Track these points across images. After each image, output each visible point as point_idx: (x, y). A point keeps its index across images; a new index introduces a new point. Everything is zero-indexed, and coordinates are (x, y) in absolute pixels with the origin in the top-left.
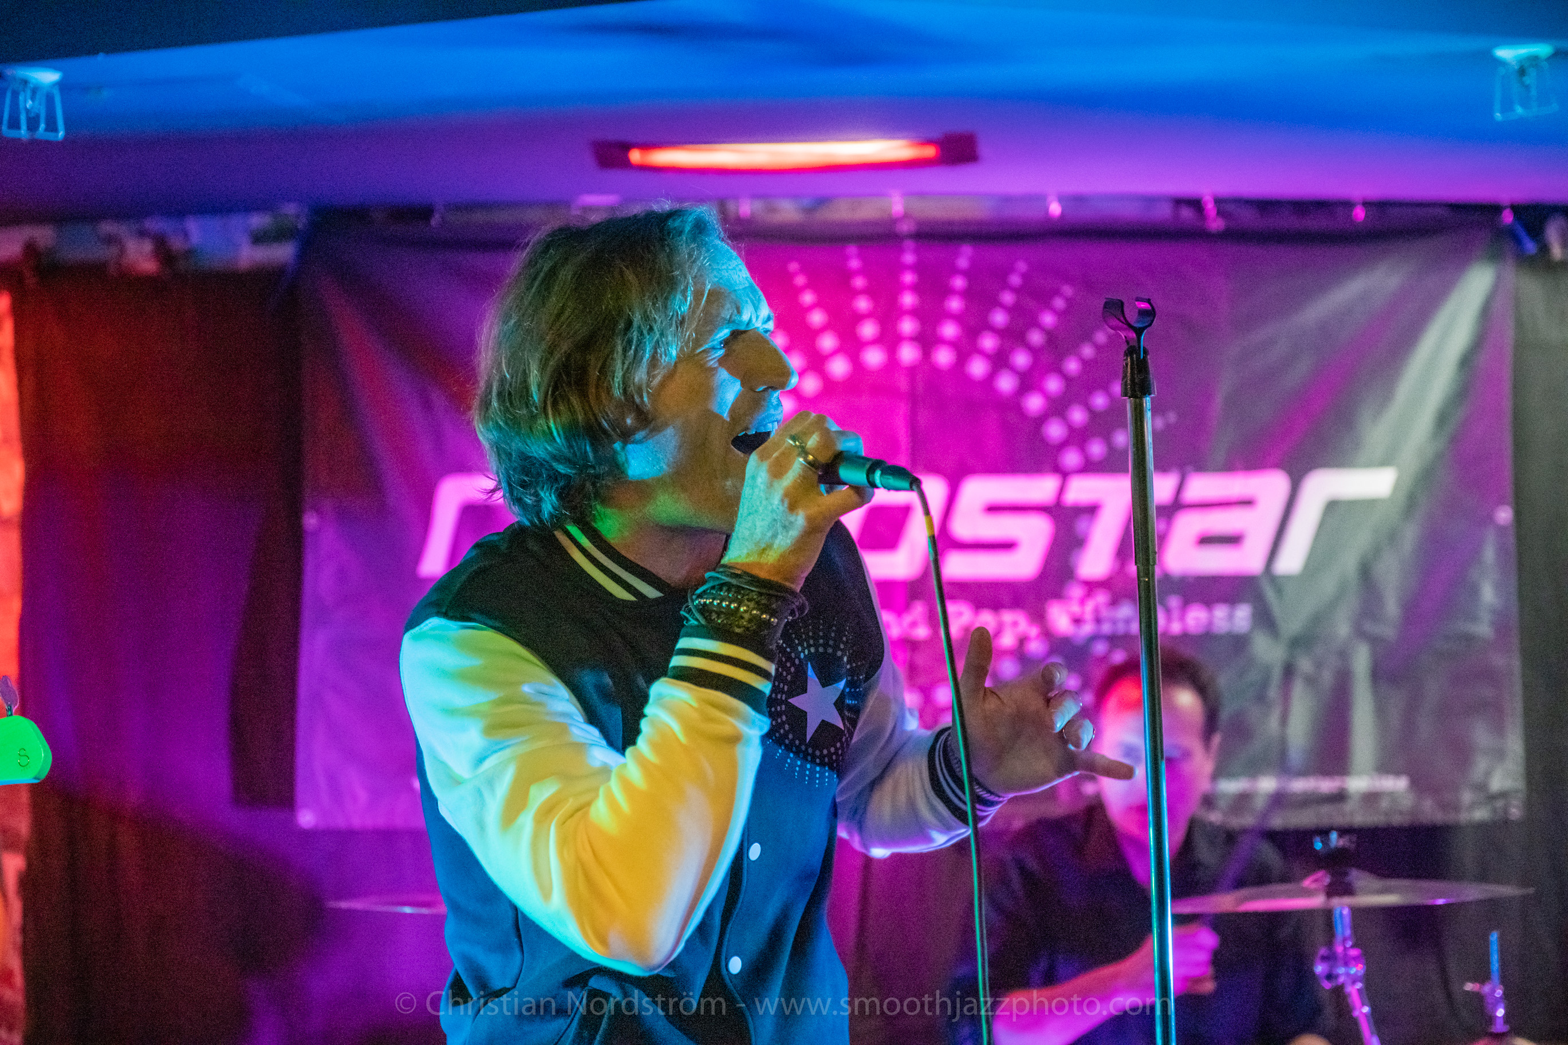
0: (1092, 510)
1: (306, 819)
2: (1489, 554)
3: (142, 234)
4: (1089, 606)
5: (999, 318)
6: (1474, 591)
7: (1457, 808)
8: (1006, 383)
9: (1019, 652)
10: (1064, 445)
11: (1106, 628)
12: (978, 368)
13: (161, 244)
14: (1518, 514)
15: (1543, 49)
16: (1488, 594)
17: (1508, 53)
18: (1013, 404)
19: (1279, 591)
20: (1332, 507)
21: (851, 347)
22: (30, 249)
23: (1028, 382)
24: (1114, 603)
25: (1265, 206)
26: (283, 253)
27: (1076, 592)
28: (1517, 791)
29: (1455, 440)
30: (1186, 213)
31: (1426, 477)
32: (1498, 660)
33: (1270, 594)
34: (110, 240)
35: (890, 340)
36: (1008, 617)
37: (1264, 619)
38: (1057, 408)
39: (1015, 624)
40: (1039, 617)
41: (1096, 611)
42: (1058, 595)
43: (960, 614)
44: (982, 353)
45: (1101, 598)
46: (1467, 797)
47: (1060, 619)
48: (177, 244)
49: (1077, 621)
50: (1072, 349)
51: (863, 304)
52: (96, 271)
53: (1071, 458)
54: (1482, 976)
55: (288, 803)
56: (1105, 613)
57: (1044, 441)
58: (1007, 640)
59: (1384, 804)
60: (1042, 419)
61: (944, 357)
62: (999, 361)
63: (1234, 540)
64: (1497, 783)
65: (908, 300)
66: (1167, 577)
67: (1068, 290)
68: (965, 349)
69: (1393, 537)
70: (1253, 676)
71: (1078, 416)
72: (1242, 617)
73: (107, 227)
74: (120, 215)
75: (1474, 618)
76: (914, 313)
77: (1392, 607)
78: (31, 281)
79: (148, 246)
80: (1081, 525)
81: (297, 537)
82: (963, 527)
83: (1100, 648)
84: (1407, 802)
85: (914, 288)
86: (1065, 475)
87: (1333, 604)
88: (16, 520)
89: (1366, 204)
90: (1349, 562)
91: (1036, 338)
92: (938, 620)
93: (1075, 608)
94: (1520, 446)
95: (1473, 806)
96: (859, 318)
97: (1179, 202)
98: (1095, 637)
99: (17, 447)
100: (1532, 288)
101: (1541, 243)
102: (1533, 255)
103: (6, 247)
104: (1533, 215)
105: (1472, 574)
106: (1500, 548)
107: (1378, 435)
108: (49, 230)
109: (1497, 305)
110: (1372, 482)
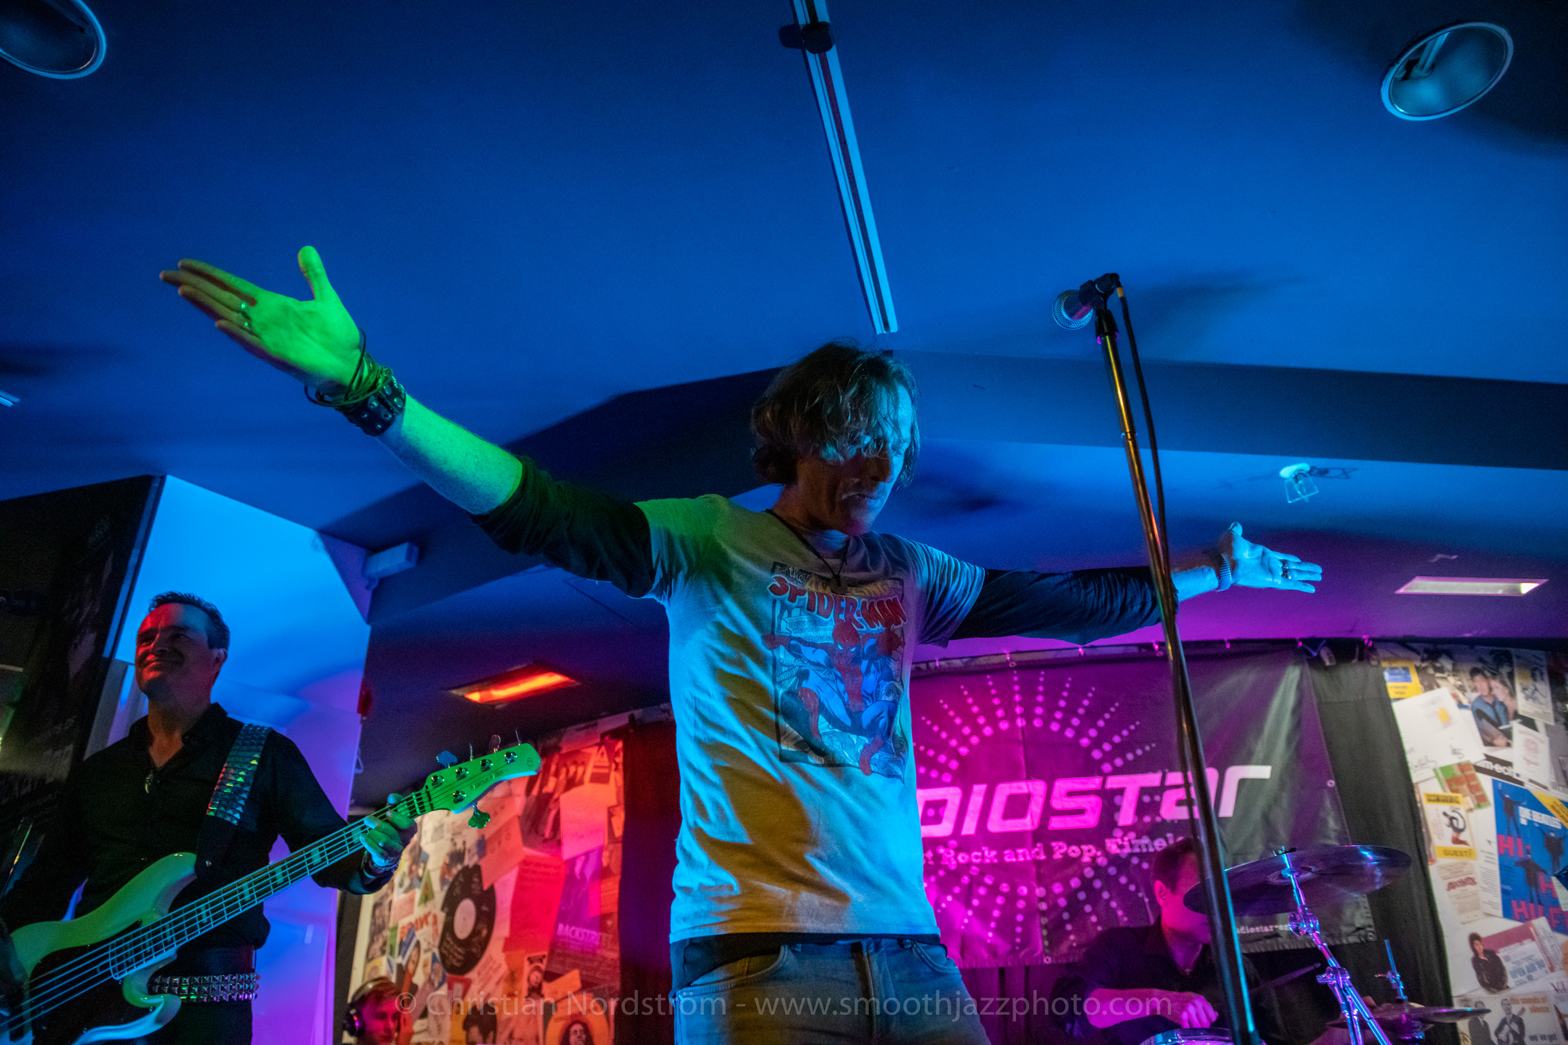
0: (1121, 791)
2: (1328, 803)
4: (1126, 839)
5: (1062, 703)
6: (1325, 822)
7: (1340, 935)
8: (1069, 733)
9: (1094, 864)
10: (1101, 761)
11: (1137, 850)
12: (1055, 727)
14: (1337, 784)
15: (1305, 466)
16: (1332, 824)
18: (1075, 742)
19: (1224, 828)
20: (1242, 782)
21: (993, 721)
22: (632, 718)
23: (1080, 732)
24: (1138, 837)
27: (1118, 833)
28: (1370, 926)
29: (1298, 749)
30: (1143, 650)
31: (1286, 769)
34: (664, 711)
35: (1011, 717)
36: (1085, 848)
38: (1097, 743)
39: (1089, 851)
40: (1101, 846)
41: (1129, 841)
42: (1110, 836)
43: (1060, 848)
44: (1057, 720)
45: (1132, 835)
46: (1344, 929)
47: (1112, 847)
49: (1121, 847)
50: (1100, 716)
51: (996, 701)
53: (1107, 767)
54: (1386, 968)
56: (1133, 842)
57: (1093, 759)
58: (1086, 859)
60: (1089, 749)
61: (1037, 723)
62: (1065, 723)
64: (1359, 922)
65: (1017, 698)
66: (1164, 820)
67: (1093, 689)
68: (1048, 719)
69: (1276, 800)
71: (1107, 747)
75: (1328, 837)
76: (1021, 704)
78: (631, 731)
80: (1117, 799)
82: (1057, 804)
83: (1135, 861)
85: (1019, 692)
86: (1105, 776)
88: (620, 839)
89: (1231, 641)
90: (1256, 815)
91: (1081, 711)
92: (1049, 851)
93: (1120, 841)
94: (1332, 751)
95: (1348, 935)
96: (996, 708)
97: (1140, 646)
98: (1132, 855)
99: (622, 806)
100: (1319, 678)
101: (1319, 658)
102: (1316, 663)
103: (621, 720)
104: (1313, 643)
105: (1322, 814)
106: (1334, 801)
107: (1260, 749)
108: (640, 710)
109: (1305, 684)
110: (1262, 772)
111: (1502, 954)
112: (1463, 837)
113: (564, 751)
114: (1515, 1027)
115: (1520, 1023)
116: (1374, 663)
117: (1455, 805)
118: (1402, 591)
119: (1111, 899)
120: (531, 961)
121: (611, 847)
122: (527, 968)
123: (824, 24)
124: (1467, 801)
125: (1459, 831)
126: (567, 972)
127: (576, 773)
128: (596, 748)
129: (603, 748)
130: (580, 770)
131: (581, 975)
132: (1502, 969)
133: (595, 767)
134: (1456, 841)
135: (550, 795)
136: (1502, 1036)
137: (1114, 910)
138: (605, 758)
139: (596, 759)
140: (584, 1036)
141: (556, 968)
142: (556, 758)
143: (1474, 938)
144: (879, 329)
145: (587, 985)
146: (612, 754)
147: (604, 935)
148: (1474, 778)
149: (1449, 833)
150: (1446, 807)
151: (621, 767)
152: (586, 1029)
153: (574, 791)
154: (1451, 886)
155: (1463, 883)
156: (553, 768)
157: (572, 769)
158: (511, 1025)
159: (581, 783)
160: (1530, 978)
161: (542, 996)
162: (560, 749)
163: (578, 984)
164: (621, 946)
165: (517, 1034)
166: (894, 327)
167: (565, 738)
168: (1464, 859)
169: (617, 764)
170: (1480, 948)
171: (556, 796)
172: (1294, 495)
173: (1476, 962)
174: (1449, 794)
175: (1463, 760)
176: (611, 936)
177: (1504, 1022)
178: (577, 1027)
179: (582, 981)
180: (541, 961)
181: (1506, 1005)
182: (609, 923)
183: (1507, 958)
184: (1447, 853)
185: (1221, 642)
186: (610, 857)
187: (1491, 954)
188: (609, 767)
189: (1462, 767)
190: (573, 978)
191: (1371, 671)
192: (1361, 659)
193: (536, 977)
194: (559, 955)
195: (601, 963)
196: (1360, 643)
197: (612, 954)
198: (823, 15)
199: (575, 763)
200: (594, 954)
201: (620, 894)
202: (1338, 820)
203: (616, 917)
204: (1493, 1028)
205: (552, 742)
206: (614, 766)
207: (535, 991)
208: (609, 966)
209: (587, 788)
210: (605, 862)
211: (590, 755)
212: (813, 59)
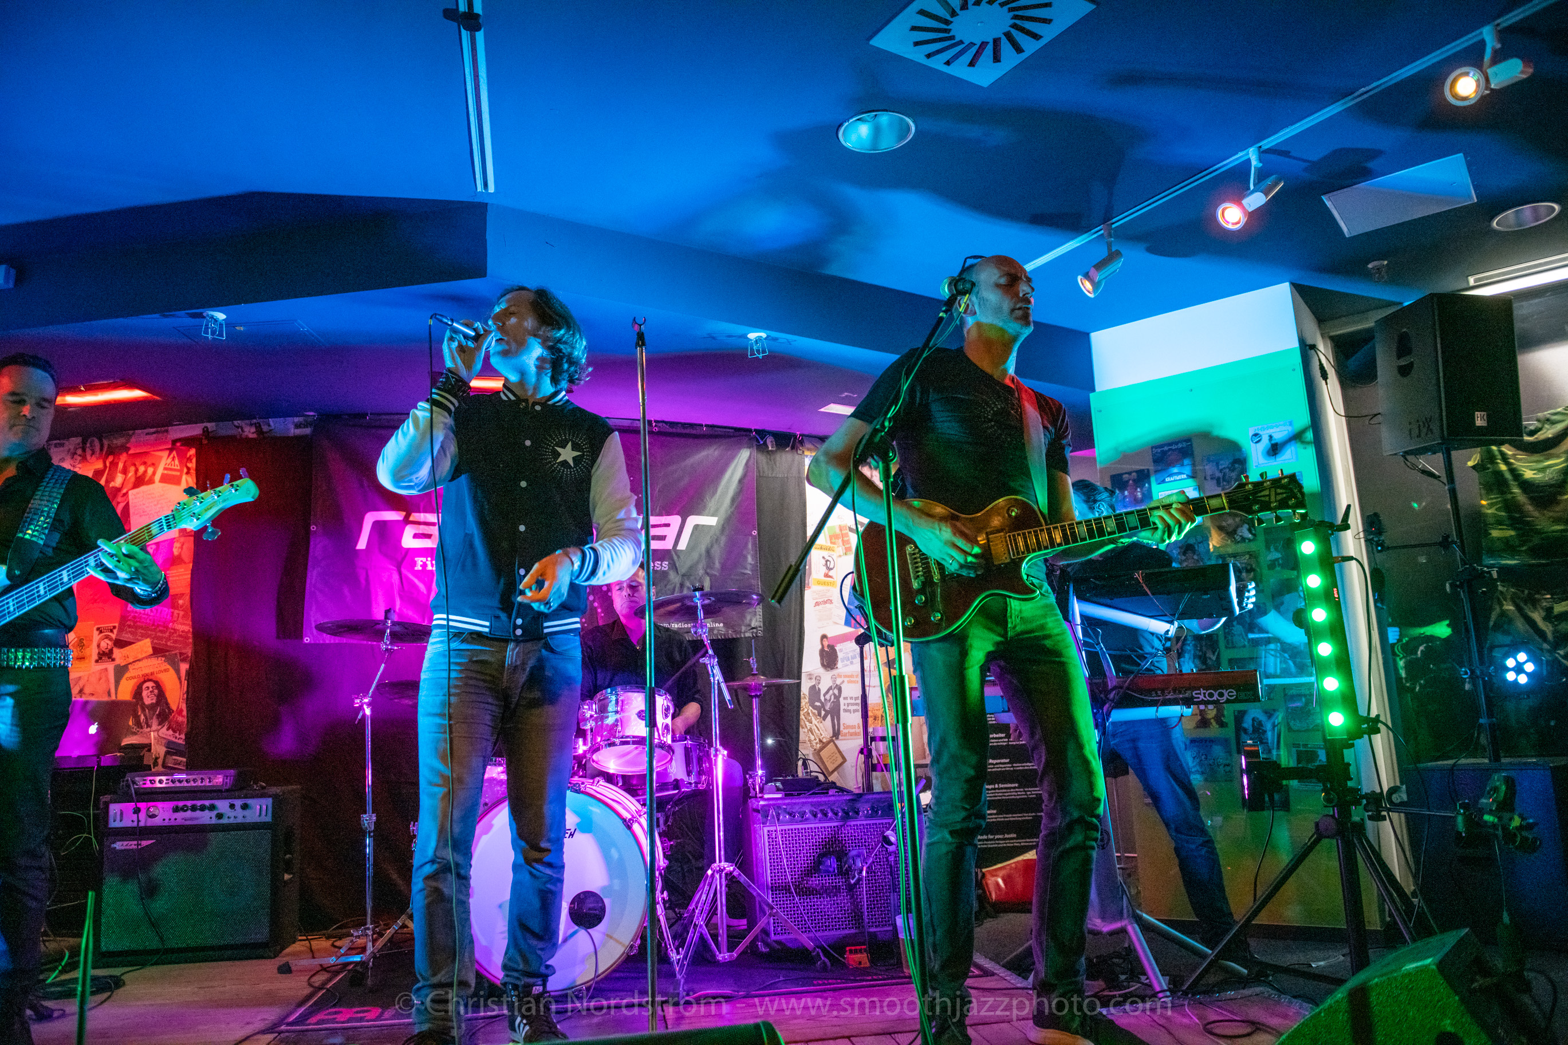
1: (307, 640)
2: (750, 546)
3: (251, 425)
6: (745, 557)
7: (740, 633)
13: (258, 427)
14: (759, 533)
15: (764, 335)
16: (750, 559)
17: (753, 336)
19: (678, 557)
20: (696, 527)
22: (206, 431)
25: (672, 424)
26: (308, 431)
28: (760, 627)
29: (738, 508)
31: (728, 520)
32: (753, 582)
33: (675, 558)
34: (238, 427)
37: (673, 566)
46: (743, 629)
48: (265, 428)
52: (232, 438)
55: (302, 638)
59: (715, 632)
63: (662, 538)
64: (754, 624)
69: (717, 540)
70: (668, 587)
72: (666, 563)
73: (236, 423)
74: (243, 417)
77: (717, 565)
78: (205, 442)
79: (253, 430)
81: (308, 531)
84: (723, 631)
87: (698, 562)
89: (707, 426)
90: (703, 548)
94: (759, 510)
95: (745, 632)
100: (762, 458)
101: (765, 444)
102: (762, 448)
103: (194, 430)
104: (762, 433)
105: (745, 552)
106: (754, 544)
107: (712, 504)
108: (213, 424)
109: (751, 463)
110: (710, 521)
111: (838, 648)
112: (831, 573)
113: (131, 452)
114: (836, 692)
115: (840, 689)
116: (800, 452)
117: (831, 553)
118: (822, 410)
119: (594, 601)
120: (100, 631)
121: (182, 539)
122: (96, 637)
123: (478, 15)
124: (840, 550)
125: (830, 569)
126: (139, 640)
127: (145, 472)
128: (167, 452)
129: (174, 452)
130: (150, 470)
131: (152, 643)
132: (836, 656)
133: (165, 469)
134: (827, 576)
135: (119, 490)
136: (828, 697)
137: (596, 608)
138: (177, 462)
139: (165, 462)
140: (156, 691)
141: (126, 636)
142: (124, 457)
143: (824, 637)
144: (480, 188)
145: (158, 651)
146: (183, 458)
147: (176, 612)
148: (847, 535)
149: (824, 570)
150: (825, 554)
151: (193, 472)
152: (158, 685)
153: (143, 488)
154: (817, 604)
155: (825, 602)
156: (121, 465)
157: (142, 469)
158: (81, 683)
159: (151, 481)
160: (852, 663)
161: (113, 660)
162: (129, 449)
163: (150, 651)
164: (193, 620)
165: (87, 690)
166: (491, 189)
167: (133, 439)
168: (829, 587)
169: (188, 469)
170: (826, 643)
171: (124, 491)
172: (752, 354)
173: (822, 652)
174: (829, 544)
175: (843, 524)
176: (182, 613)
177: (830, 688)
178: (150, 684)
179: (154, 648)
180: (112, 631)
181: (834, 679)
182: (181, 602)
183: (841, 650)
184: (819, 583)
185: (701, 425)
186: (182, 548)
187: (832, 648)
188: (181, 471)
189: (841, 528)
190: (145, 646)
191: (797, 457)
192: (793, 448)
193: (106, 644)
194: (129, 626)
195: (171, 634)
196: (795, 437)
197: (184, 626)
198: (478, 9)
199: (145, 463)
200: (167, 627)
201: (192, 578)
202: (754, 557)
203: (188, 598)
204: (822, 692)
205: (119, 441)
206: (185, 470)
207: (105, 655)
208: (180, 636)
209: (157, 487)
210: (176, 552)
211: (161, 458)
212: (465, 34)
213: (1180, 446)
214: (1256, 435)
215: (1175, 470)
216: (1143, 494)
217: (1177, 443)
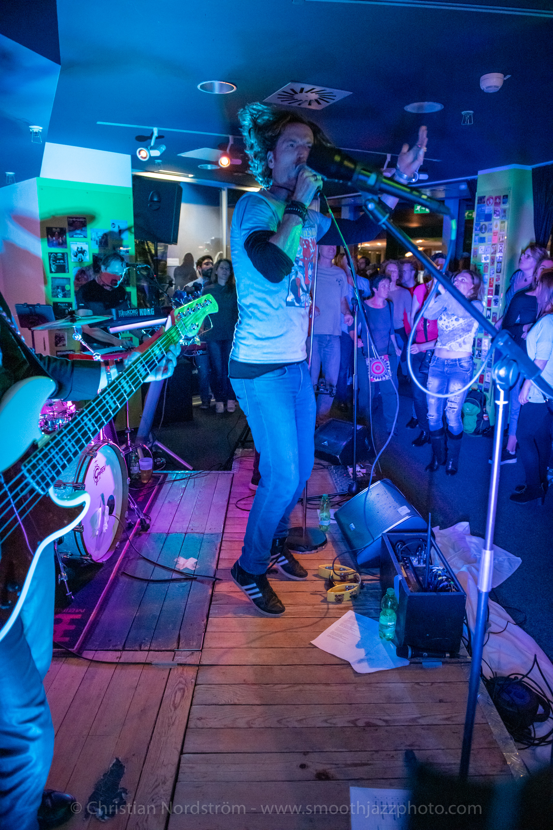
213: (81, 220)
214: (113, 224)
215: (78, 232)
216: (62, 240)
217: (79, 218)
